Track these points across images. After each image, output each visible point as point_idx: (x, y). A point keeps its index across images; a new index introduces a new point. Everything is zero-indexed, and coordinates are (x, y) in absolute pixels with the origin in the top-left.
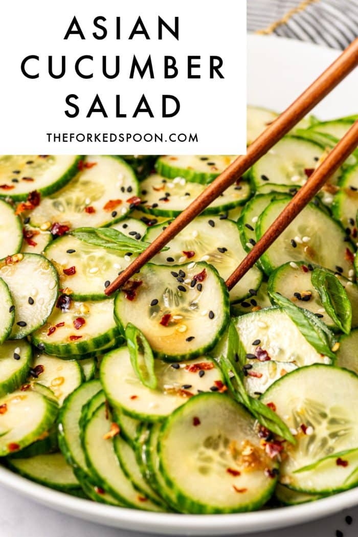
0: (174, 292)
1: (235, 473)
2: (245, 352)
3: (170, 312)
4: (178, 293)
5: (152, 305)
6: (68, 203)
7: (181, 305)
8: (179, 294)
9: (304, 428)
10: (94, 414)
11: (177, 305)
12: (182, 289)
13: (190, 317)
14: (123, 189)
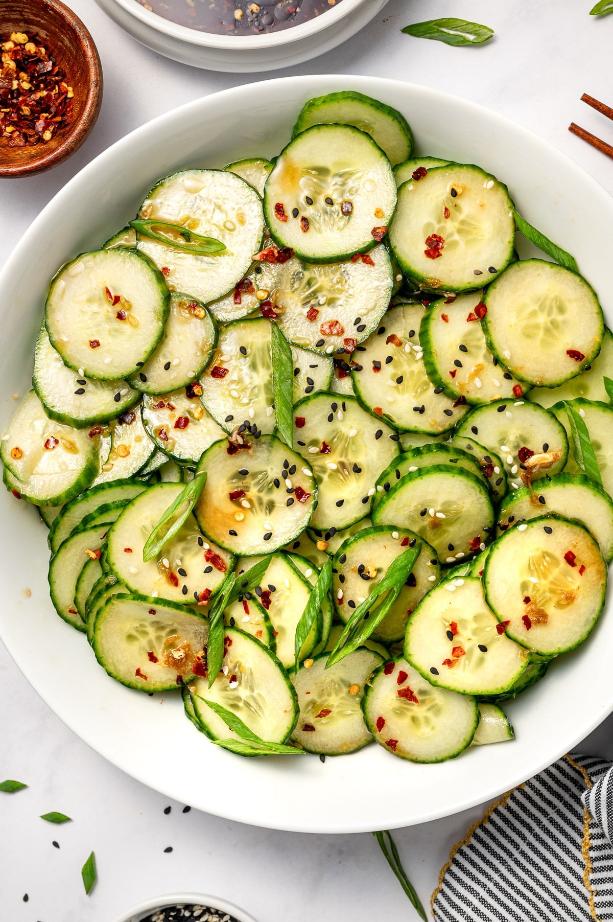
0: (269, 479)
1: (152, 658)
2: (259, 584)
3: (248, 491)
4: (270, 483)
5: (240, 472)
6: (309, 283)
7: (262, 495)
8: (271, 485)
9: (234, 678)
10: (95, 527)
11: (260, 491)
12: (277, 483)
13: (256, 512)
14: (358, 320)
